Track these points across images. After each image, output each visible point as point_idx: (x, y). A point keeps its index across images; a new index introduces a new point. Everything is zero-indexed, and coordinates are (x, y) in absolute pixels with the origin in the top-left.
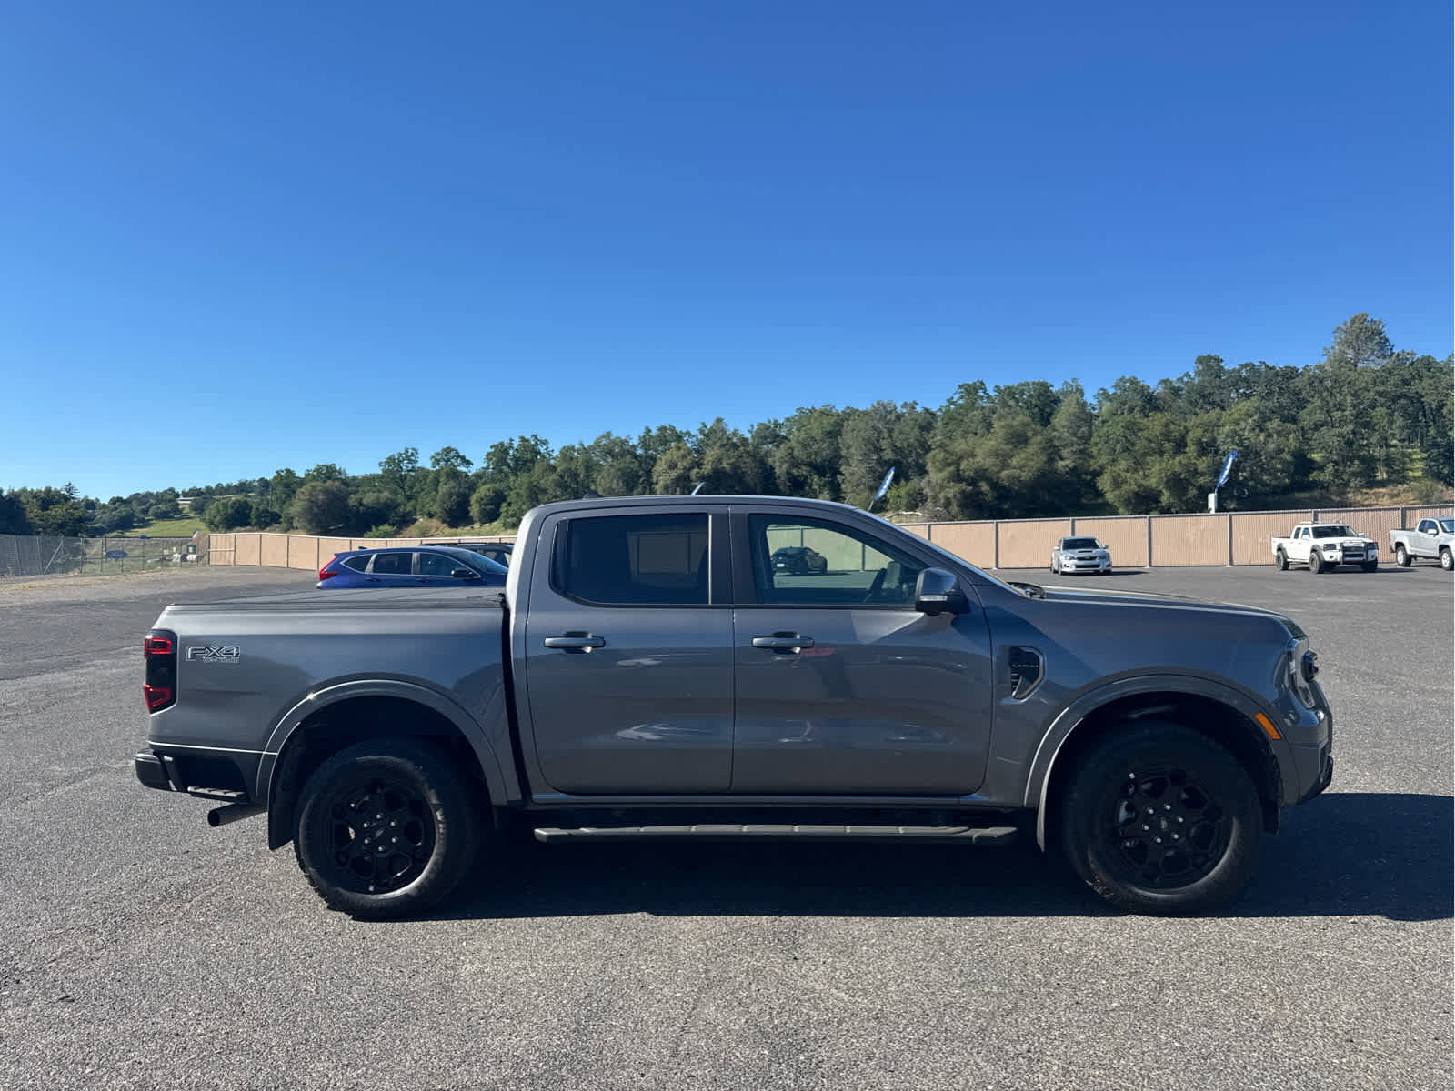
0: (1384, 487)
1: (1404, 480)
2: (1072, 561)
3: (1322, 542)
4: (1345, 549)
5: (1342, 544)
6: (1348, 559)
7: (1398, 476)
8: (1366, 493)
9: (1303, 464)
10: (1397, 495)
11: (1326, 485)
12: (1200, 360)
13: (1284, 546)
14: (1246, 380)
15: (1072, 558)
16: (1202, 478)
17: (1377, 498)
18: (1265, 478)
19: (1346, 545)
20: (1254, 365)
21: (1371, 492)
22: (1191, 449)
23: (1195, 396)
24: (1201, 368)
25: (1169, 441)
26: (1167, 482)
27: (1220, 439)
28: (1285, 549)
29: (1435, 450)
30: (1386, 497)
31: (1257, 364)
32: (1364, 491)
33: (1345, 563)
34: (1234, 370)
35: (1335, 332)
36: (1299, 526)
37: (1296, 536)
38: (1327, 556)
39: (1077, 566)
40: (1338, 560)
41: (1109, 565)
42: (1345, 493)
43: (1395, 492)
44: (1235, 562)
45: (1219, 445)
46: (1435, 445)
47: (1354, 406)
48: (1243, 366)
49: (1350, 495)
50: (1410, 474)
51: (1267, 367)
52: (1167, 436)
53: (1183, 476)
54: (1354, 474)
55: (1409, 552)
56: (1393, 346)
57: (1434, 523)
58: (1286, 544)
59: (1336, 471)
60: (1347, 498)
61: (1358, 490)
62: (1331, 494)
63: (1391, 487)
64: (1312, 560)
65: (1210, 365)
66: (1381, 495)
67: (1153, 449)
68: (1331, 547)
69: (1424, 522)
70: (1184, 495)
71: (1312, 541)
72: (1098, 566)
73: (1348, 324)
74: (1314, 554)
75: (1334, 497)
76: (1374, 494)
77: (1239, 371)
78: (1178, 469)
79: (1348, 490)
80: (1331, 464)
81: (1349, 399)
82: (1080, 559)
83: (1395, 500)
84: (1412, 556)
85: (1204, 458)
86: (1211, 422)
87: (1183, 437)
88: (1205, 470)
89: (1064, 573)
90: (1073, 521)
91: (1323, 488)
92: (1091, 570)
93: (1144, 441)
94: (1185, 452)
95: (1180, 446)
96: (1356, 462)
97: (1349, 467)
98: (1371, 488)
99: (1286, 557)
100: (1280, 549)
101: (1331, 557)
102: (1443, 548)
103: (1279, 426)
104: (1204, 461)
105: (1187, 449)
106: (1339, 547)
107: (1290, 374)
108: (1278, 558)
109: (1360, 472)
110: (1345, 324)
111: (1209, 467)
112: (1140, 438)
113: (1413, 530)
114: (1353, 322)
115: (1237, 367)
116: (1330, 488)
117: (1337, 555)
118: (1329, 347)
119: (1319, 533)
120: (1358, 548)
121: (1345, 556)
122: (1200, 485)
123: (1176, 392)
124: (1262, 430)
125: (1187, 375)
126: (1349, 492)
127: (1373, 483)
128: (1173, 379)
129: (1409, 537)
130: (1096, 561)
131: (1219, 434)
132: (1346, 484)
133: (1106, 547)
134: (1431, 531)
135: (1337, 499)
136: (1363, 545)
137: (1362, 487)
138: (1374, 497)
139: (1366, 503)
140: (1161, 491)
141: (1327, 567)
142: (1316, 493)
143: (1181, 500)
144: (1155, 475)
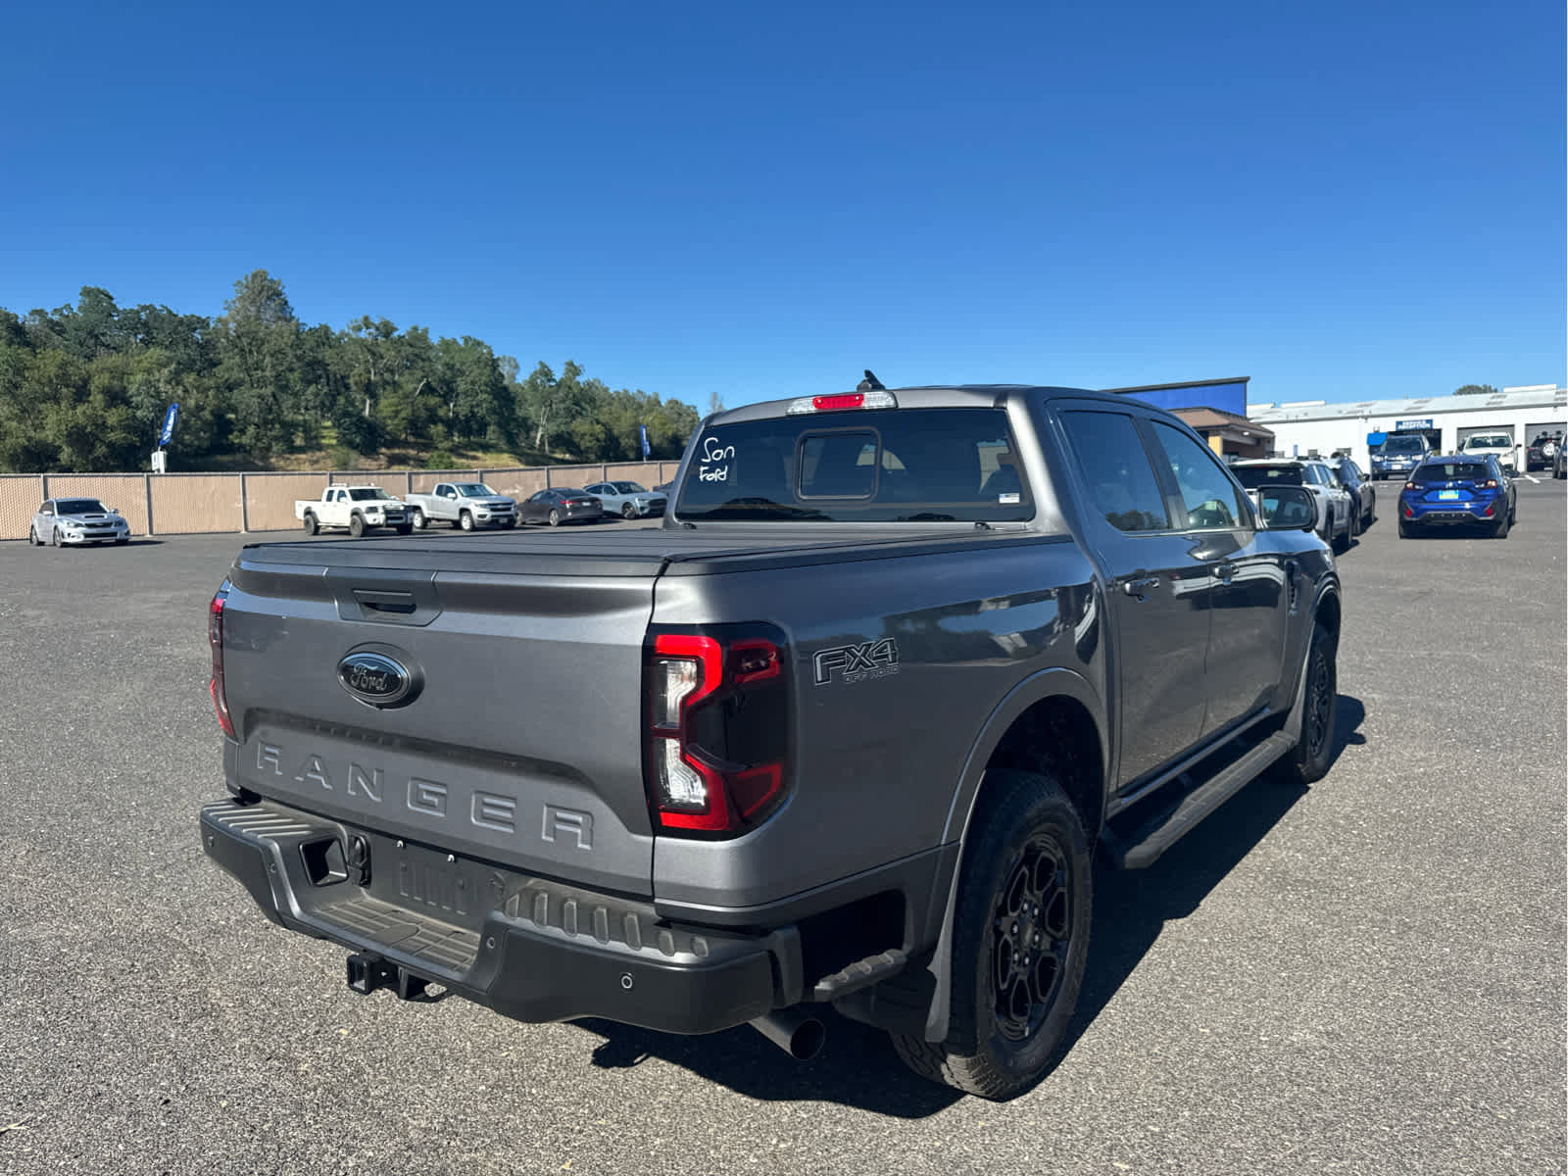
0: (304, 452)
1: (320, 448)
2: (80, 529)
3: (363, 505)
4: (387, 512)
5: (384, 507)
6: (390, 522)
7: (313, 444)
8: (288, 459)
9: (222, 425)
10: (317, 462)
11: (248, 448)
12: (87, 292)
13: (313, 510)
14: (145, 324)
15: (77, 525)
16: (112, 434)
17: (299, 464)
18: (187, 437)
19: (389, 507)
20: (155, 309)
21: (293, 457)
22: (97, 399)
23: (83, 335)
24: (87, 300)
25: (67, 386)
26: (69, 435)
27: (132, 390)
28: (314, 513)
29: (347, 420)
30: (307, 464)
31: (159, 308)
32: (287, 456)
33: (388, 526)
34: (132, 310)
35: (235, 285)
36: (331, 489)
37: (329, 499)
38: (370, 519)
39: (87, 536)
40: (382, 522)
41: (128, 533)
42: (268, 458)
43: (315, 458)
44: (250, 528)
45: (131, 397)
46: (346, 414)
47: (273, 366)
48: (144, 308)
49: (273, 460)
50: (323, 441)
51: (170, 312)
52: (64, 378)
53: (89, 430)
54: (276, 439)
55: (427, 515)
56: (293, 309)
57: (451, 488)
58: (315, 507)
59: (258, 433)
60: (271, 463)
61: (280, 455)
62: (255, 458)
63: (310, 454)
64: (353, 523)
65: (97, 299)
66: (301, 461)
67: (46, 394)
68: (373, 510)
69: (440, 487)
70: (90, 452)
71: (350, 504)
72: (114, 534)
73: (250, 279)
74: (355, 517)
75: (256, 462)
76: (296, 459)
77: (138, 312)
78: (81, 420)
79: (271, 454)
80: (253, 426)
81: (268, 359)
82: (89, 526)
83: (316, 466)
84: (429, 520)
85: (114, 410)
86: (117, 367)
87: (86, 382)
88: (115, 424)
89: (65, 545)
90: (45, 479)
91: (245, 451)
92: (112, 540)
93: (33, 383)
94: (89, 402)
95: (81, 394)
96: (277, 426)
97: (271, 430)
98: (291, 453)
99: (316, 522)
100: (308, 512)
101: (375, 520)
102: (464, 511)
103: (195, 380)
104: (113, 414)
105: (91, 398)
106: (381, 510)
107: (196, 323)
108: (307, 522)
109: (282, 436)
110: (246, 279)
111: (121, 421)
112: (26, 379)
113: (430, 494)
114: (255, 276)
115: (136, 308)
116: (252, 452)
117: (379, 518)
118: (229, 300)
119: (358, 495)
120: (398, 511)
121: (387, 519)
122: (110, 442)
123: (56, 328)
124: (178, 384)
125: (68, 307)
126: (272, 457)
127: (293, 449)
128: (49, 310)
129: (427, 502)
130: (113, 528)
131: (129, 383)
132: (269, 448)
133: (116, 511)
134: (450, 495)
135: (261, 464)
136: (402, 508)
137: (284, 452)
138: (295, 463)
139: (290, 468)
140: (60, 447)
141: (369, 531)
142: (239, 457)
143: (86, 458)
144: (52, 426)
